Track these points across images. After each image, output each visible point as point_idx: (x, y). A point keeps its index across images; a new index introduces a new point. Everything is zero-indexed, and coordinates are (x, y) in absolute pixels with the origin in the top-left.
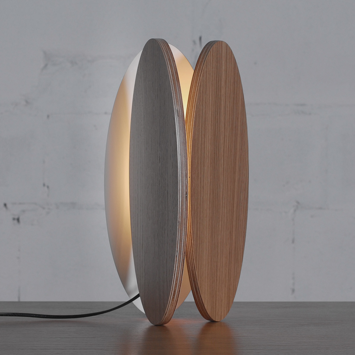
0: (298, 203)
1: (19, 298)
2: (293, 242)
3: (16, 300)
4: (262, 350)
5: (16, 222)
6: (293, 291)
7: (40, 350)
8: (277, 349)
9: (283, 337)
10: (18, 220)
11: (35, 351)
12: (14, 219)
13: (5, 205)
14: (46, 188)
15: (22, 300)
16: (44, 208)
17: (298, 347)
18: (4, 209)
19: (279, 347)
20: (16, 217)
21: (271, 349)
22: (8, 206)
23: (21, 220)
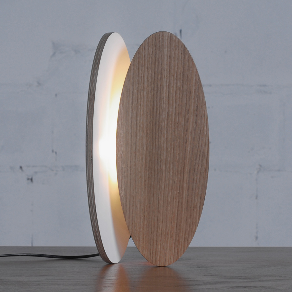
0: (261, 166)
1: (32, 243)
2: (257, 198)
3: (30, 245)
4: (231, 287)
5: (30, 181)
6: (257, 238)
7: (49, 287)
8: (244, 286)
9: (249, 276)
10: (32, 180)
11: (45, 287)
12: (28, 179)
13: (21, 167)
14: (54, 153)
15: (34, 245)
16: (52, 170)
17: (261, 285)
18: (20, 170)
19: (245, 284)
20: (30, 177)
21: (238, 286)
22: (23, 168)
23: (34, 180)
